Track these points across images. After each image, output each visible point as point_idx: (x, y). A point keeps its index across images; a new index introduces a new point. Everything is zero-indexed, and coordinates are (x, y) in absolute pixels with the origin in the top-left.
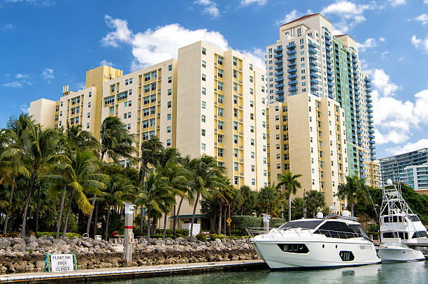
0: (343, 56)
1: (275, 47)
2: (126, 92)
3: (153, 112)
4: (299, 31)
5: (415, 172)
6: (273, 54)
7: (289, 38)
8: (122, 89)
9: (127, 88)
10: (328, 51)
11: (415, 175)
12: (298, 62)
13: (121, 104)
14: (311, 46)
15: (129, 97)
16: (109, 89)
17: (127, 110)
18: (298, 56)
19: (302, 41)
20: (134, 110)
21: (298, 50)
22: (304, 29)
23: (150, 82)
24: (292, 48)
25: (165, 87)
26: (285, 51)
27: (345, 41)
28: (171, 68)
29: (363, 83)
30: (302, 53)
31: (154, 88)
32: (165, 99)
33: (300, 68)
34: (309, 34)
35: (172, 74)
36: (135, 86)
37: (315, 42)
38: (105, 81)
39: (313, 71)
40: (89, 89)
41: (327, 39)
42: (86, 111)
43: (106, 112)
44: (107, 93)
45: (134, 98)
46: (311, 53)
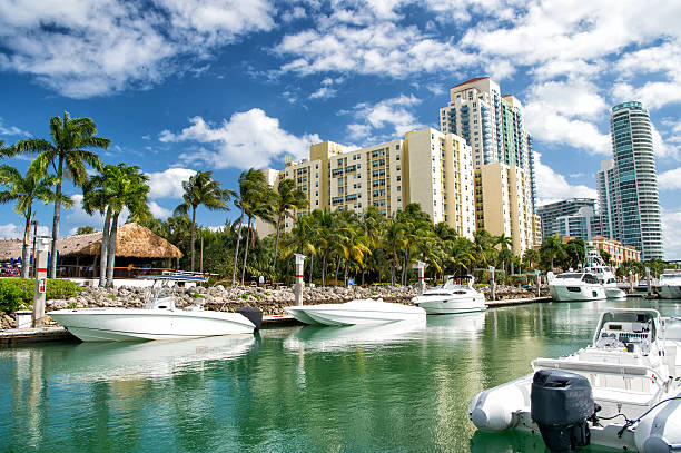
0: (510, 117)
1: (448, 110)
2: (354, 166)
3: (383, 184)
4: (471, 93)
5: (567, 222)
6: (447, 116)
7: (463, 102)
8: (350, 163)
9: (356, 162)
10: (497, 113)
11: (567, 225)
12: (471, 124)
13: (350, 176)
14: (483, 109)
15: (358, 171)
16: (337, 162)
17: (357, 181)
18: (472, 119)
19: (475, 104)
20: (363, 181)
21: (471, 112)
22: (475, 91)
23: (379, 158)
24: (465, 110)
25: (394, 164)
26: (458, 113)
27: (511, 101)
28: (398, 147)
29: (526, 141)
30: (475, 116)
31: (382, 163)
32: (394, 174)
33: (473, 131)
34: (481, 98)
35: (400, 152)
36: (363, 161)
37: (486, 105)
38: (330, 155)
39: (484, 133)
40: (316, 162)
41: (496, 101)
42: (314, 181)
43: (334, 182)
44: (334, 166)
45: (363, 171)
46: (483, 115)
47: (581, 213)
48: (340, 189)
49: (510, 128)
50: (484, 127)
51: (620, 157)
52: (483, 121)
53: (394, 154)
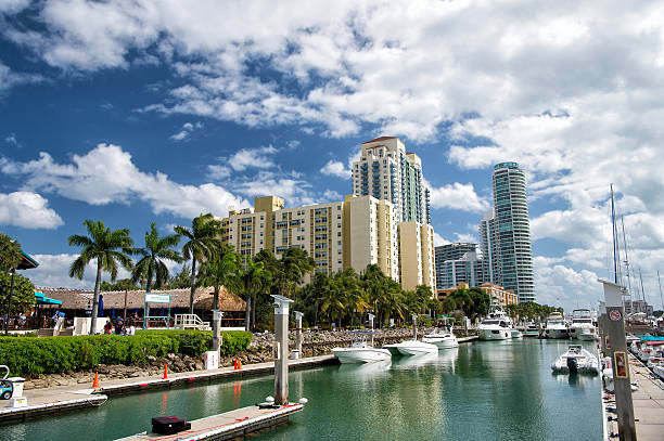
0: (412, 173)
1: (361, 164)
2: (298, 221)
3: (325, 238)
4: (381, 150)
6: (360, 170)
7: (374, 158)
8: (295, 217)
9: (301, 217)
10: (402, 170)
11: (454, 268)
12: (381, 178)
13: (294, 229)
14: (392, 166)
15: (302, 225)
16: (281, 216)
17: (300, 234)
18: (382, 174)
19: (385, 162)
20: (307, 234)
21: (381, 168)
22: (385, 149)
23: (321, 215)
24: (376, 166)
25: (335, 221)
26: (370, 169)
27: (413, 158)
28: (339, 208)
29: (424, 194)
30: (385, 172)
31: (324, 220)
32: (335, 230)
33: (383, 185)
34: (390, 155)
35: (341, 213)
36: (307, 217)
37: (394, 162)
38: (275, 209)
39: (392, 187)
40: (261, 214)
41: (402, 159)
42: (258, 230)
43: (279, 233)
44: (279, 219)
45: (306, 225)
46: (392, 172)
47: (465, 257)
48: (285, 240)
49: (413, 183)
50: (392, 182)
51: (500, 210)
52: (392, 177)
53: (335, 213)
